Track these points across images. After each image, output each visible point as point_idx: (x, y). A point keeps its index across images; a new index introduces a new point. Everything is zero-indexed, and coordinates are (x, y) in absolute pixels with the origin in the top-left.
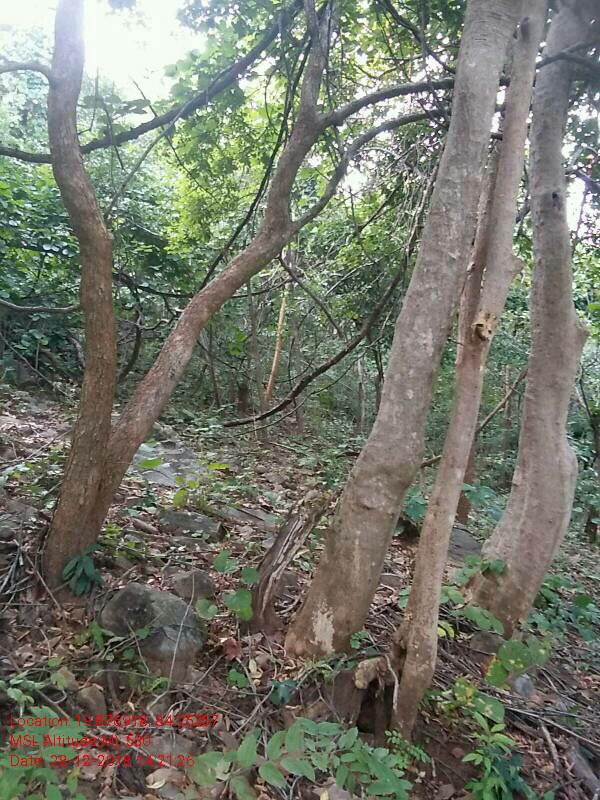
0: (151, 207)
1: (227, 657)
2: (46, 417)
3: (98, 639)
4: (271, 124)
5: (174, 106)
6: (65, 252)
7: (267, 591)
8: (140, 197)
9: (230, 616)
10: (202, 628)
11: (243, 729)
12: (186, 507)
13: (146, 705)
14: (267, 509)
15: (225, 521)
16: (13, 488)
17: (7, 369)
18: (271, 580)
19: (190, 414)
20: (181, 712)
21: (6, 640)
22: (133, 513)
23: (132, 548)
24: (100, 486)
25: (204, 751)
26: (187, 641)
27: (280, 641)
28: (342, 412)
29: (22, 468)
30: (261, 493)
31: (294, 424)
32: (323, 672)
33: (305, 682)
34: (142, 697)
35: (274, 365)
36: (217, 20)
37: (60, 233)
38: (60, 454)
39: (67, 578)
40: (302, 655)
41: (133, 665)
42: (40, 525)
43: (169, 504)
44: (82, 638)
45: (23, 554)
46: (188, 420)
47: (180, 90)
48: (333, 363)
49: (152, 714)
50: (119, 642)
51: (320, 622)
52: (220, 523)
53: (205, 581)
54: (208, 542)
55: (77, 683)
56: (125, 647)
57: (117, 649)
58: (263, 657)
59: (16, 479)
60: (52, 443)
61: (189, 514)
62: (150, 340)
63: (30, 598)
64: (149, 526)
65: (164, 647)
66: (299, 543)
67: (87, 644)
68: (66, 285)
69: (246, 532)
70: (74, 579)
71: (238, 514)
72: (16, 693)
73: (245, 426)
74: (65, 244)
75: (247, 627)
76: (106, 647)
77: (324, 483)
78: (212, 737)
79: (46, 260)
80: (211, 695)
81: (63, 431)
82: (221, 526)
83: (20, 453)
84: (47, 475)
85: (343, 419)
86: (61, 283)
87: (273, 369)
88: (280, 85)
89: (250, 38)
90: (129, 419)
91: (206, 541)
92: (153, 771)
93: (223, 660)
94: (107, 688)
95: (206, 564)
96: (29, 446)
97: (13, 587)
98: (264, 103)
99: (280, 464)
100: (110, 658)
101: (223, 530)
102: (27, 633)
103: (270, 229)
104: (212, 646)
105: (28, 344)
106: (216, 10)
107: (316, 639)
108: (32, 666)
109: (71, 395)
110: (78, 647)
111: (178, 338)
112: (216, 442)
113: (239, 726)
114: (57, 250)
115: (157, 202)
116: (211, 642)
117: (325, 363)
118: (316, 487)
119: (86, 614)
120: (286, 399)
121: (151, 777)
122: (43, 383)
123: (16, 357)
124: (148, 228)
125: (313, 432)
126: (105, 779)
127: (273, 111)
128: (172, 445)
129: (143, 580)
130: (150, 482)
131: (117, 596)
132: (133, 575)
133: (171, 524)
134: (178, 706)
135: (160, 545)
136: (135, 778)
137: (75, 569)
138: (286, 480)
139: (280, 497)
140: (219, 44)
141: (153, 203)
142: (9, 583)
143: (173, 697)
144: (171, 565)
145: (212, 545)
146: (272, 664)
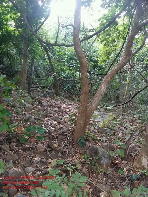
0: (94, 53)
1: (118, 166)
2: (71, 105)
3: (86, 158)
4: (125, 29)
5: (100, 28)
6: (75, 66)
7: (128, 150)
8: (91, 51)
9: (118, 156)
10: (111, 158)
11: (123, 185)
12: (105, 127)
13: (98, 176)
14: (126, 128)
15: (115, 131)
16: (65, 121)
17: (63, 94)
18: (129, 147)
19: (104, 104)
20: (107, 179)
21: (66, 156)
22: (92, 128)
23: (92, 136)
24: (85, 121)
25: (113, 189)
26: (107, 161)
27: (132, 164)
28: (146, 103)
29: (67, 116)
30: (124, 124)
31: (132, 106)
32: (145, 173)
33: (140, 176)
34: (97, 173)
35: (126, 91)
36: (110, 5)
37: (73, 62)
38: (75, 113)
39: (78, 143)
40: (139, 168)
41: (95, 165)
42: (72, 130)
43: (101, 126)
44: (82, 157)
45: (69, 136)
46: (104, 105)
47: (101, 24)
48: (143, 89)
49: (100, 178)
50: (91, 159)
51: (143, 160)
52: (113, 131)
53: (111, 146)
54: (111, 136)
55: (82, 168)
56: (92, 161)
57: (91, 161)
58: (128, 167)
59: (66, 119)
60: (73, 111)
61: (106, 129)
62: (94, 86)
63: (70, 147)
64: (96, 131)
65: (102, 162)
66: (137, 138)
67: (84, 159)
68: (75, 74)
69: (120, 134)
70: (80, 143)
71: (118, 129)
72: (69, 169)
73: (118, 107)
74: (75, 64)
75: (123, 159)
76: (88, 160)
77: (142, 122)
78: (115, 186)
79: (70, 69)
80: (114, 175)
81: (75, 108)
82: (114, 132)
83: (66, 113)
84: (72, 118)
85: (146, 105)
86: (74, 73)
87: (126, 92)
88: (127, 18)
89: (119, 8)
90: (91, 105)
91: (110, 136)
92: (101, 192)
93: (117, 167)
94: (89, 170)
95: (111, 142)
96: (68, 111)
97: (67, 144)
98: (123, 23)
99: (129, 116)
100: (89, 163)
101: (114, 133)
102: (70, 155)
103: (126, 56)
104: (114, 163)
105: (67, 88)
106: (110, 3)
107: (143, 164)
108: (72, 163)
109: (77, 99)
110: (82, 159)
111: (103, 85)
112: (111, 111)
113: (122, 185)
114: (73, 66)
115: (95, 52)
116: (113, 162)
117: (141, 89)
118: (139, 123)
119: (83, 151)
120: (130, 99)
121: (100, 194)
122: (70, 97)
123: (65, 91)
124: (94, 59)
125: (138, 108)
126: (90, 192)
127: (125, 25)
128: (100, 111)
129: (96, 144)
130: (96, 121)
131: (90, 148)
132: (93, 143)
133: (101, 131)
134: (106, 177)
135: (99, 136)
136: (97, 193)
137: (80, 140)
138: (131, 121)
139: (129, 125)
140: (111, 11)
141: (95, 53)
142: (66, 143)
143: (105, 175)
144: (102, 141)
145: (112, 137)
146: (130, 169)
